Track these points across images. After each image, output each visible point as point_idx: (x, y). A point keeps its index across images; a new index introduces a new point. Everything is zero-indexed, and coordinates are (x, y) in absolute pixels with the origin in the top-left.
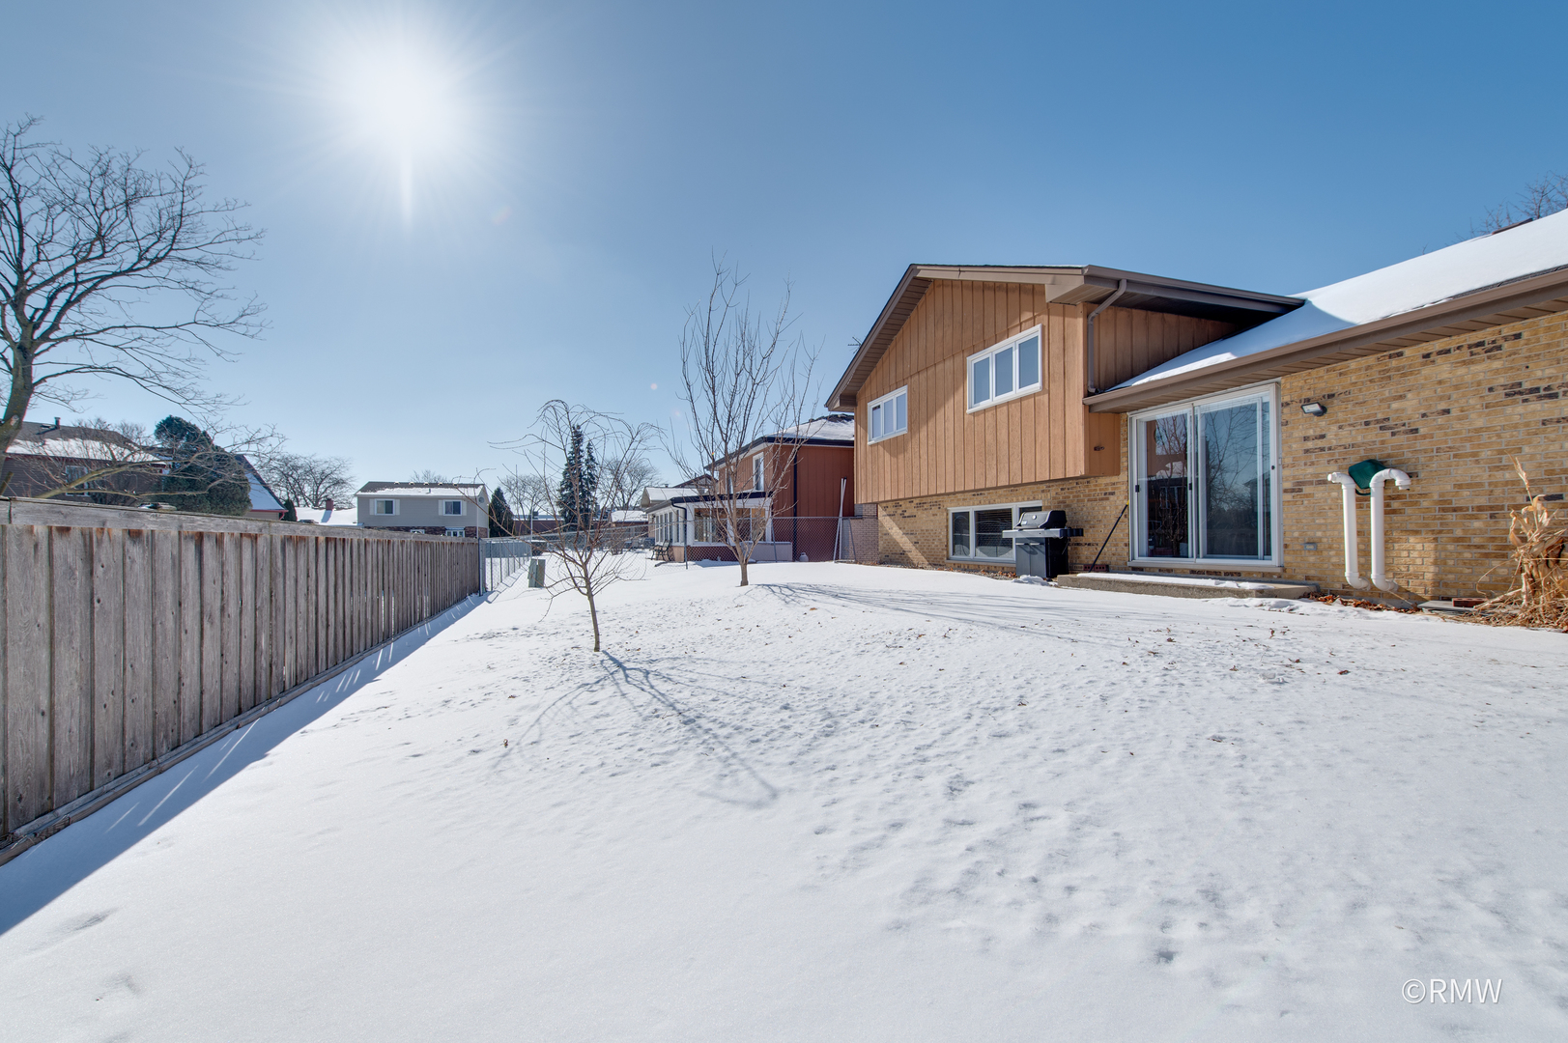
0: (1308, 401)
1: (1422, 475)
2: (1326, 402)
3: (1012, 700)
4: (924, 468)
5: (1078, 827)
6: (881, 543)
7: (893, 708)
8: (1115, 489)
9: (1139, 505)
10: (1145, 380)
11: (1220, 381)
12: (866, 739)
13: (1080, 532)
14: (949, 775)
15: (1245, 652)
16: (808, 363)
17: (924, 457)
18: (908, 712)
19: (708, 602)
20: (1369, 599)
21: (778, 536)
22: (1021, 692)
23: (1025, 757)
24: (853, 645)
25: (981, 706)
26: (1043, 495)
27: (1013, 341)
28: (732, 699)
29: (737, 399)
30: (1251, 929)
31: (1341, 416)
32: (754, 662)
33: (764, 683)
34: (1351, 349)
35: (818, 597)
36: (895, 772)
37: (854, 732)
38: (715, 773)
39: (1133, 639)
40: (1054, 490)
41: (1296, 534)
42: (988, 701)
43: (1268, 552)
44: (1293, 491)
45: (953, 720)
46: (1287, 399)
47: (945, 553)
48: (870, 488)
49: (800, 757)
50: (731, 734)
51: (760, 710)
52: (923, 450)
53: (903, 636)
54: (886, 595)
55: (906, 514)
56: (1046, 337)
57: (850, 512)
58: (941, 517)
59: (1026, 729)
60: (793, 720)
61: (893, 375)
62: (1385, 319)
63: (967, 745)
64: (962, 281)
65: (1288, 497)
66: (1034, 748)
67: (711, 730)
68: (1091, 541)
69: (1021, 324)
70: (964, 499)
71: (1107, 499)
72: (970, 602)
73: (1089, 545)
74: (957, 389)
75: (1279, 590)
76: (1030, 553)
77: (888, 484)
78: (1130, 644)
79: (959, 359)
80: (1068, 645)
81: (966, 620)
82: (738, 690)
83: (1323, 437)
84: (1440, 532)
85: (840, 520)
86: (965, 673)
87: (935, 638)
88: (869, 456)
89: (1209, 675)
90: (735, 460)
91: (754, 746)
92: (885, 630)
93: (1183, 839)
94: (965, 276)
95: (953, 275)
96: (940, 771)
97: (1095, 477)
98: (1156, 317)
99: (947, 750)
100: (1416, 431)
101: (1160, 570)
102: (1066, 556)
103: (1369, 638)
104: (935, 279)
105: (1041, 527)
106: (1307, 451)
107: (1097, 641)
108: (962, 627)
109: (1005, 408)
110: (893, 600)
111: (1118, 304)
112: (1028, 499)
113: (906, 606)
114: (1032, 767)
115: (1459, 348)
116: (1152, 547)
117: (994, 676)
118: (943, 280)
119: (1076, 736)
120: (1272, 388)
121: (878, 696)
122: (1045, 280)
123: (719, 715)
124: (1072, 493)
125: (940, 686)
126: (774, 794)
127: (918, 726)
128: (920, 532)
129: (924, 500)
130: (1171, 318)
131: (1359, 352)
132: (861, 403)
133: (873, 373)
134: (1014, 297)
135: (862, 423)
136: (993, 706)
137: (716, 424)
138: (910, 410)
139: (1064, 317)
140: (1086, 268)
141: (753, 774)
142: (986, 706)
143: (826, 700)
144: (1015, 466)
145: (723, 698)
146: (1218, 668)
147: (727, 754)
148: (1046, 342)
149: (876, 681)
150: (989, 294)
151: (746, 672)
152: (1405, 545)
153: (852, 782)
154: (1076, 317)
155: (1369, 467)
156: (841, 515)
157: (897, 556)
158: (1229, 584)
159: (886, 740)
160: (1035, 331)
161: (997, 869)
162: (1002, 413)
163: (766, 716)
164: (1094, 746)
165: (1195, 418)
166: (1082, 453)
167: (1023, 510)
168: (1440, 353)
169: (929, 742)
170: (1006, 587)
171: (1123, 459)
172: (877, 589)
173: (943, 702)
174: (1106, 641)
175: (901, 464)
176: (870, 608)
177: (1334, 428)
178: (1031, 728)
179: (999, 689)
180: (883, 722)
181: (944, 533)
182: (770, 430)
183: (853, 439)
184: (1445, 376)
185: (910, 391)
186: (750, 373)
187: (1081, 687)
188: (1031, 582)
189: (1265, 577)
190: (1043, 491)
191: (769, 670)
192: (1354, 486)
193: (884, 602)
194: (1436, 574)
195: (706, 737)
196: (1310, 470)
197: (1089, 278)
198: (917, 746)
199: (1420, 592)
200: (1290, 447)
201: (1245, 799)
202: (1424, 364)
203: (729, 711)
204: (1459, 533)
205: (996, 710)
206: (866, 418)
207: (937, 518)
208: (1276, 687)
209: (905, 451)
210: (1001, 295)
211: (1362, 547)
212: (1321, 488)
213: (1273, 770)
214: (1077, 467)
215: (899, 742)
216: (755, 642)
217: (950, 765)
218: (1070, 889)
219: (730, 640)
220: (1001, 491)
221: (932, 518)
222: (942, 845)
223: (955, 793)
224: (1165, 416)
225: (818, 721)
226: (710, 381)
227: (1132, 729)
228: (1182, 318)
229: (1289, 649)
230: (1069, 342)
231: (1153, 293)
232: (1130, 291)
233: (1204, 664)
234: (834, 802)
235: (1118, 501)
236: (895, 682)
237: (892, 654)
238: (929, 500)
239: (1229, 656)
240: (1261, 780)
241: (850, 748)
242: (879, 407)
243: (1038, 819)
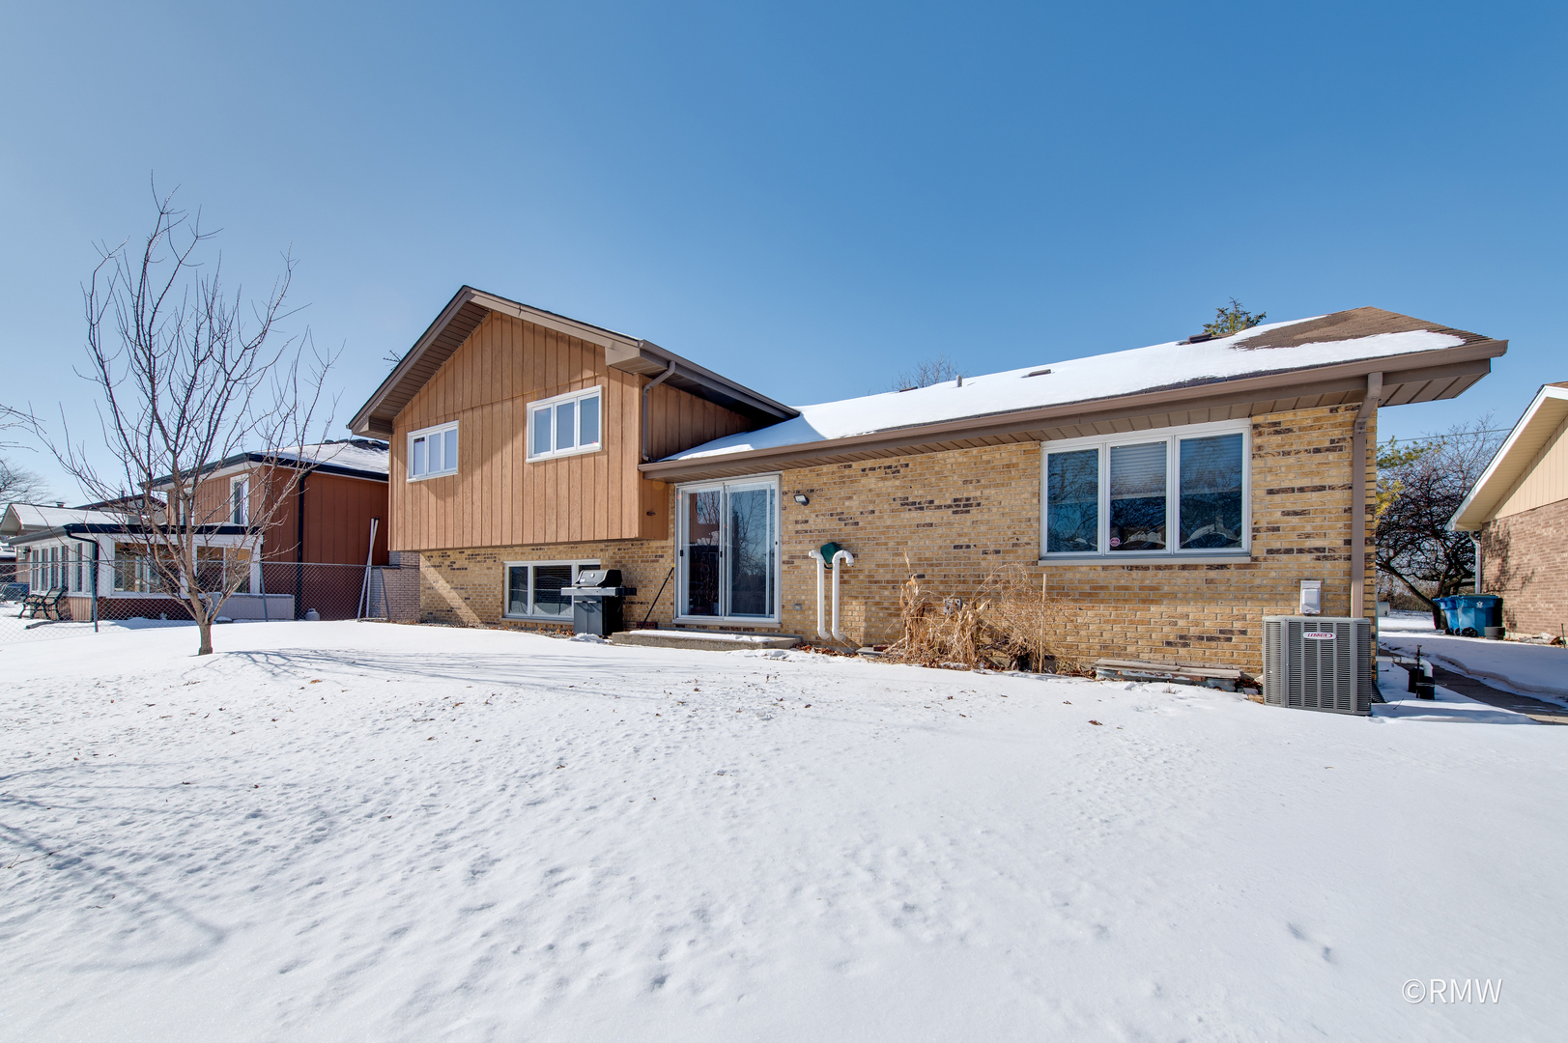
0: (798, 493)
1: (860, 556)
2: (808, 494)
3: (551, 763)
4: (477, 516)
5: (597, 883)
6: (423, 598)
7: (414, 793)
8: (664, 552)
9: (683, 567)
10: (689, 457)
11: (742, 467)
12: (372, 836)
13: (633, 591)
14: (472, 858)
15: (748, 696)
16: (319, 370)
17: (478, 503)
18: (432, 795)
19: (133, 680)
20: (830, 648)
21: (270, 586)
22: (561, 754)
23: (558, 820)
24: (369, 722)
25: (518, 775)
26: (602, 553)
27: (575, 396)
28: (160, 817)
29: (197, 395)
30: (727, 932)
31: (817, 507)
32: (207, 760)
33: (223, 787)
34: (823, 456)
35: (326, 665)
36: (406, 868)
37: (357, 830)
38: (111, 931)
39: (668, 691)
40: (612, 550)
41: (790, 597)
42: (526, 768)
43: (772, 611)
44: (788, 563)
45: (485, 795)
46: (786, 489)
47: (500, 610)
48: (409, 532)
49: (270, 877)
50: (151, 868)
51: (210, 825)
52: (477, 496)
53: (437, 707)
54: (422, 660)
55: (455, 566)
56: (606, 399)
57: (383, 559)
58: (497, 571)
59: (563, 791)
60: (264, 830)
61: (441, 405)
62: (842, 439)
63: (498, 820)
64: (523, 321)
65: (785, 567)
66: (568, 809)
67: (112, 868)
68: (643, 600)
69: (582, 380)
70: (522, 553)
71: (657, 561)
72: (521, 663)
73: (641, 603)
74: (517, 434)
75: (778, 642)
76: (588, 611)
77: (433, 531)
78: (665, 695)
79: (519, 401)
80: (612, 703)
81: (513, 683)
82: (173, 802)
83: (807, 522)
84: (868, 598)
85: (369, 570)
86: (505, 741)
87: (474, 706)
88: (409, 496)
89: (721, 719)
90: (191, 480)
91: (192, 878)
92: (414, 701)
93: (686, 868)
94: (524, 316)
95: (513, 312)
96: (462, 855)
97: (647, 540)
98: (699, 402)
99: (474, 830)
100: (857, 524)
101: (698, 627)
102: (621, 614)
103: (826, 678)
104: (492, 310)
105: (599, 586)
106: (797, 532)
107: (638, 695)
108: (508, 691)
109: (566, 462)
110: (430, 665)
111: (668, 382)
112: (588, 557)
113: (445, 672)
114: (563, 831)
115: (880, 467)
116: (692, 606)
117: (536, 741)
118: (502, 314)
119: (609, 790)
120: (777, 478)
121: (396, 780)
122: (606, 343)
123: (132, 843)
124: (628, 553)
125: (474, 759)
126: (220, 936)
127: (443, 809)
128: (471, 586)
129: (477, 551)
130: (710, 405)
131: (828, 460)
132: (398, 431)
133: (415, 398)
134: (576, 351)
135: (399, 454)
136: (530, 773)
137: (156, 425)
138: (462, 448)
139: (622, 383)
140: (641, 341)
141: (185, 915)
142: (523, 774)
143: (320, 796)
144: (576, 523)
145: (140, 818)
146: (728, 711)
147: (140, 898)
148: (606, 404)
149: (395, 763)
150: (551, 343)
151: (188, 776)
152: (851, 607)
153: (346, 893)
154: (633, 386)
155: (832, 548)
156: (370, 563)
157: (443, 614)
158: (745, 638)
159: (400, 832)
160: (595, 391)
161: (513, 948)
162: (564, 466)
163: (219, 832)
164: (623, 797)
165: (726, 495)
166: (637, 516)
167: (582, 568)
168: (871, 469)
169: (453, 825)
170: (562, 646)
171: (671, 526)
172: (412, 652)
173: (476, 777)
174: (645, 695)
175: (449, 509)
176: (397, 676)
177: (813, 516)
178: (567, 789)
179: (539, 754)
180: (398, 811)
181: (499, 589)
182: (257, 446)
183: (387, 472)
184: (873, 486)
185: (462, 427)
186: (222, 364)
187: (618, 742)
188: (587, 640)
189: (770, 632)
190: (602, 550)
191: (233, 769)
192: (823, 561)
193: (418, 668)
194: (866, 628)
195: (102, 880)
196: (799, 547)
197: (643, 351)
198: (438, 832)
199: (857, 642)
200: (787, 527)
201: (735, 821)
202: (862, 476)
203: (152, 835)
204: (877, 599)
205: (534, 776)
206: (406, 450)
207: (492, 572)
208: (765, 723)
209: (454, 494)
210: (563, 347)
211: (827, 608)
212: (805, 561)
213: (756, 793)
214: (632, 531)
215: (416, 831)
216: (213, 732)
217: (476, 846)
218: (584, 945)
219: (167, 733)
220: (561, 548)
221: (486, 571)
222: (454, 939)
223: (477, 876)
224: (706, 490)
225: (304, 825)
226: (144, 362)
227: (658, 775)
228: (718, 407)
229: (777, 690)
230: (627, 409)
231: (696, 380)
232: (678, 373)
233: (718, 709)
234: (315, 925)
235: (666, 563)
236: (419, 761)
237: (419, 729)
238: (483, 551)
239: (737, 700)
240: (747, 803)
241: (348, 851)
242: (423, 439)
243: (562, 882)
